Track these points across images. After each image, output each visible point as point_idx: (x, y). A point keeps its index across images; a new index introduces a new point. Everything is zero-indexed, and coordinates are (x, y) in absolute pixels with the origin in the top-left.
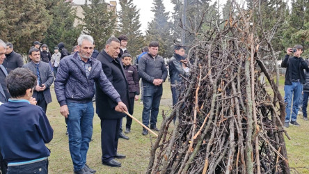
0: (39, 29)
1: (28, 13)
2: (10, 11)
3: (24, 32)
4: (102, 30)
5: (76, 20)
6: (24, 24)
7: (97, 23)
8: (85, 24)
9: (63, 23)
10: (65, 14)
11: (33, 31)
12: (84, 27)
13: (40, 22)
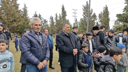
0: (20, 24)
1: (15, 19)
2: (9, 17)
3: (14, 25)
6: (14, 22)
9: (26, 23)
10: (26, 21)
11: (17, 25)
13: (20, 22)
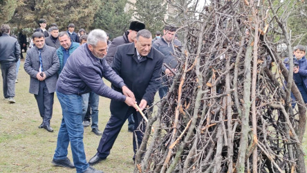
3: (72, 17)
4: (153, 16)
5: (127, 4)
7: (148, 7)
8: (135, 9)
9: (114, 9)
11: (80, 16)
12: (135, 13)
13: (87, 7)
